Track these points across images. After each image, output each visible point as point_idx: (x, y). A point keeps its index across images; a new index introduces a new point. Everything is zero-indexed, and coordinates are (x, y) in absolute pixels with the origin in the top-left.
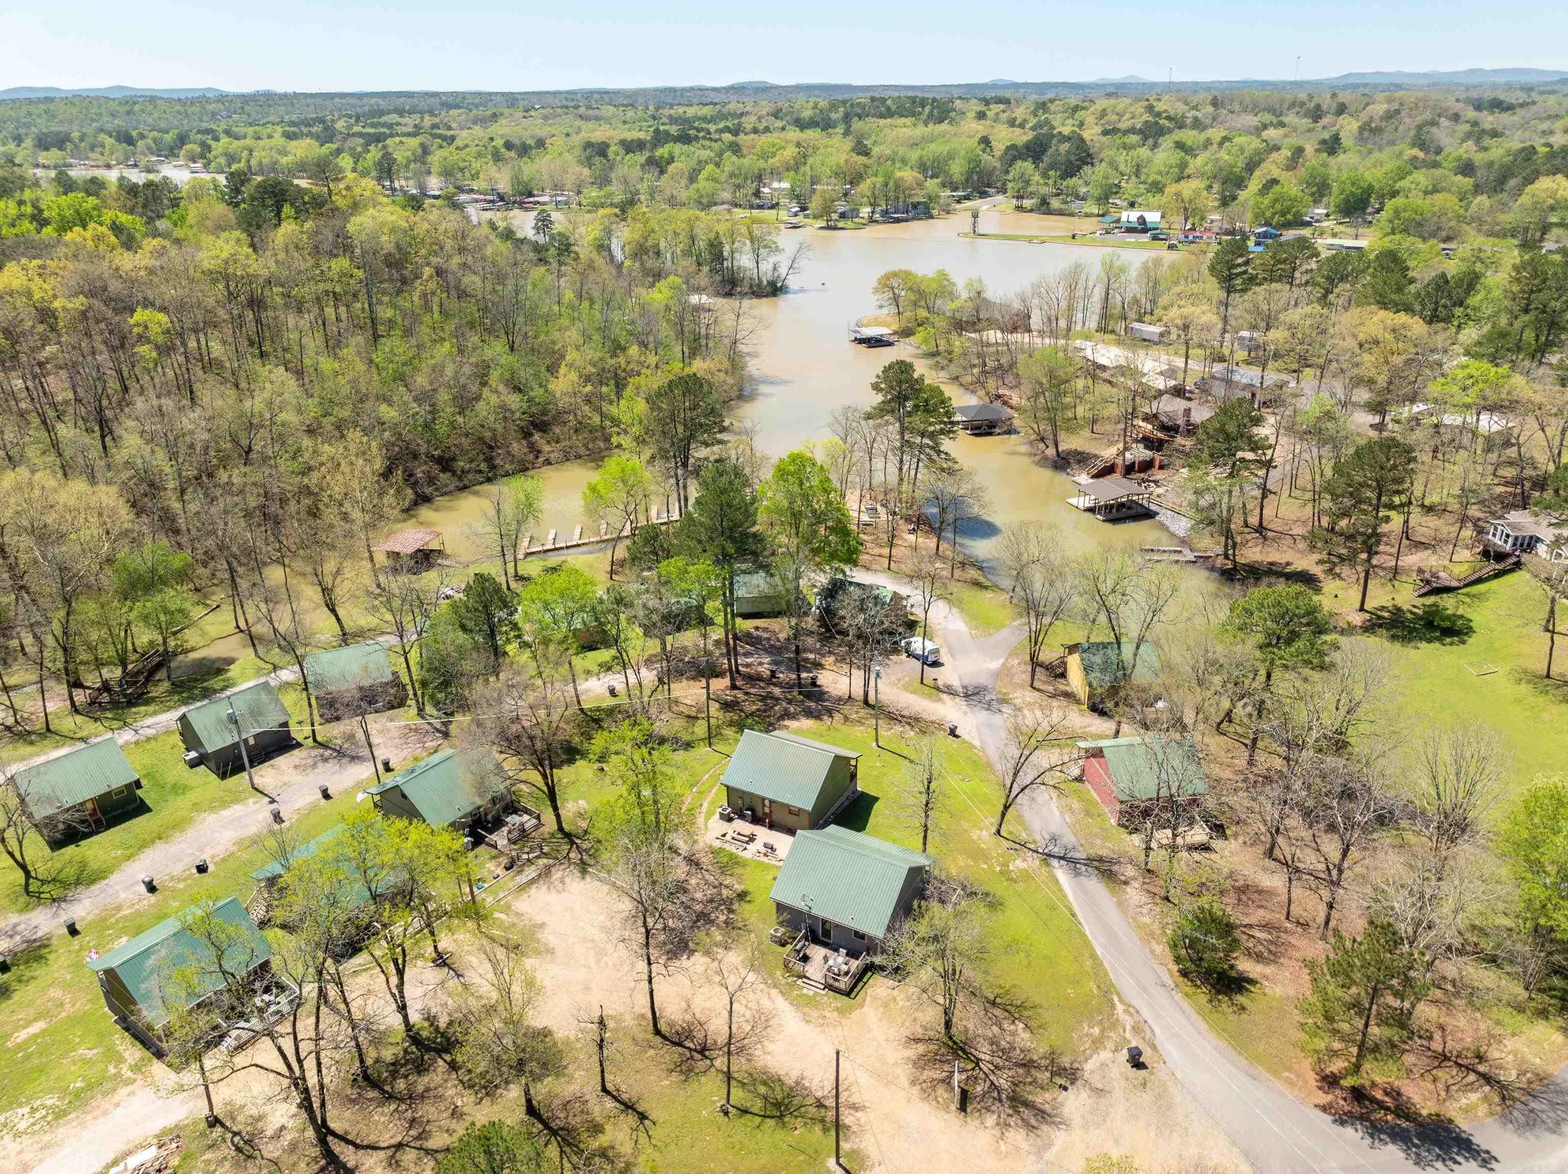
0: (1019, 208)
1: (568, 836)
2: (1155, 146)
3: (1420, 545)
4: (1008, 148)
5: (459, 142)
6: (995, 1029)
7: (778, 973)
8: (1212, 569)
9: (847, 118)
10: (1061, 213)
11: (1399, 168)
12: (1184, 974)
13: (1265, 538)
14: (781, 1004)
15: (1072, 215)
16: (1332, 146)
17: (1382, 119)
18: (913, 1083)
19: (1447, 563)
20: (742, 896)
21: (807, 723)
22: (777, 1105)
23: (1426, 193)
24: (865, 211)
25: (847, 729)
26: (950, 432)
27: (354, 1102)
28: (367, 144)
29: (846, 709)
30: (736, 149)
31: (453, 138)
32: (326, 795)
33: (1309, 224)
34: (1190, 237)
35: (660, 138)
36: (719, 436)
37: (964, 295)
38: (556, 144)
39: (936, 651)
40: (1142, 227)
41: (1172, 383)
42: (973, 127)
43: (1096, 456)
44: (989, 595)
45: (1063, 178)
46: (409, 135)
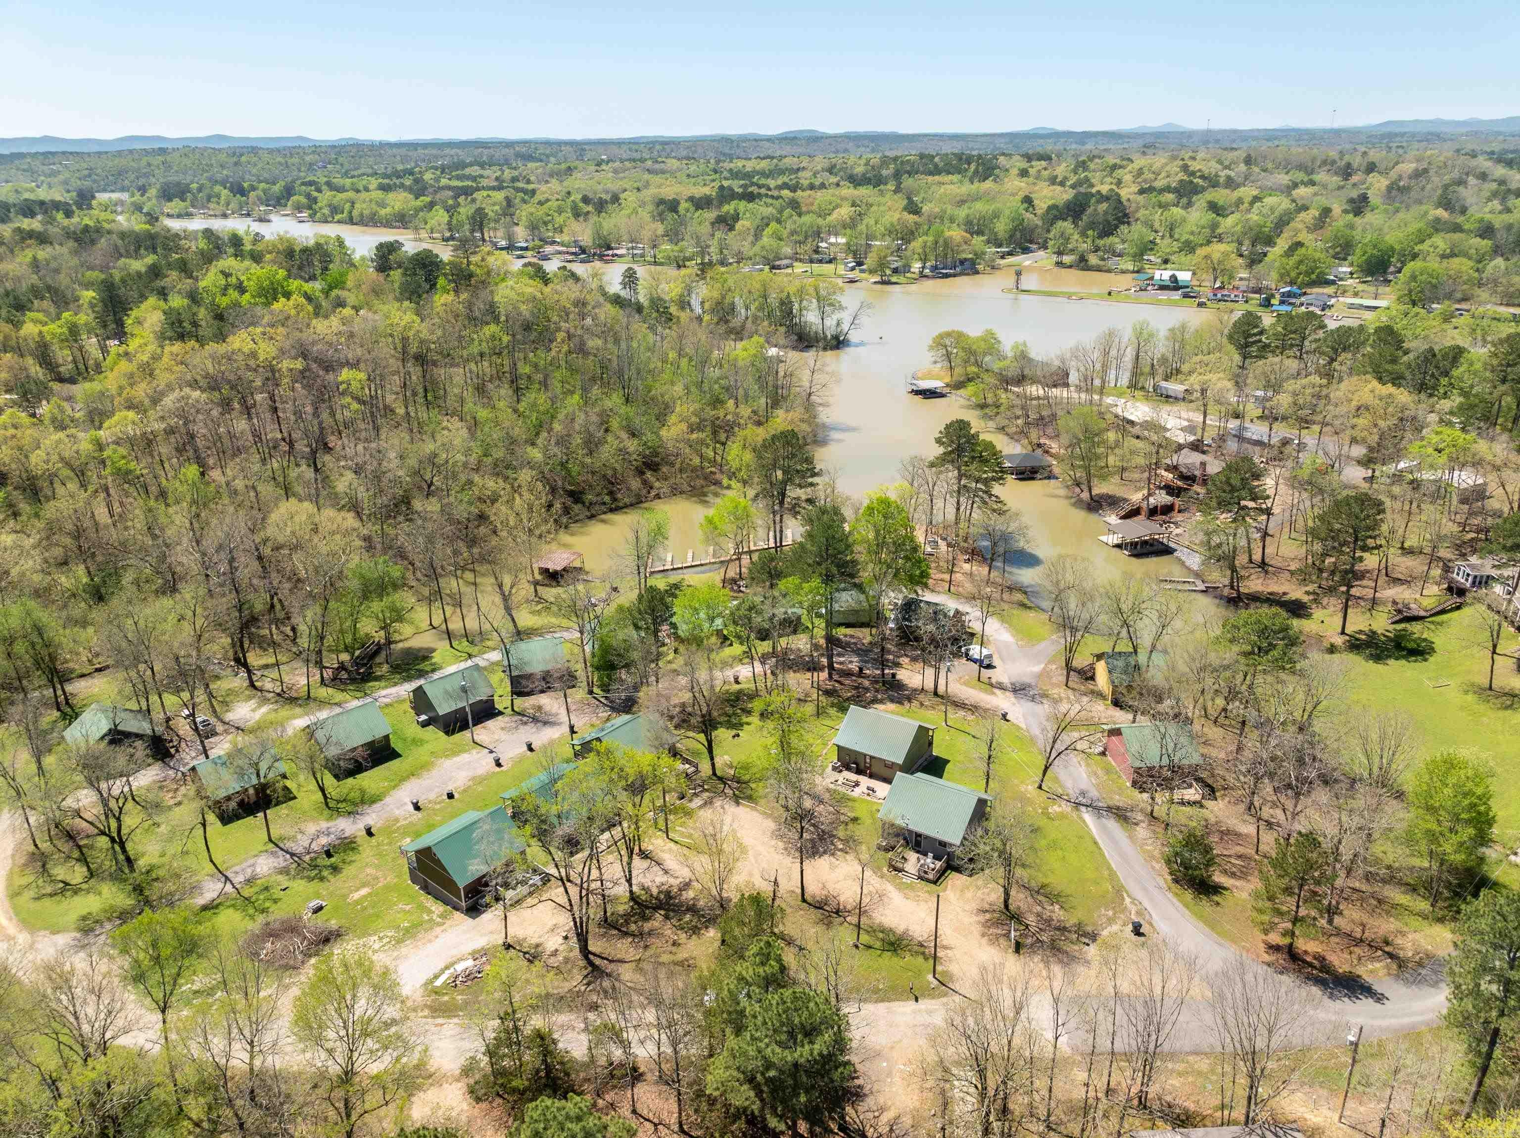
0: (1059, 264)
1: (720, 779)
2: (1189, 204)
3: (1397, 581)
4: (1050, 208)
5: (538, 197)
6: (1039, 908)
7: (885, 869)
8: (1221, 597)
9: (897, 175)
10: (1099, 269)
11: (1419, 231)
12: (1176, 881)
13: (1267, 572)
14: (890, 888)
15: (1109, 271)
16: (1359, 205)
17: (1410, 178)
18: (983, 935)
19: (1418, 596)
20: (855, 820)
21: (891, 706)
22: (892, 944)
23: (1443, 256)
24: (916, 266)
25: (923, 711)
26: (1001, 478)
27: (603, 936)
28: (456, 197)
29: (921, 697)
30: (794, 205)
31: (533, 192)
32: (530, 749)
33: (1333, 283)
34: (1220, 297)
35: (726, 195)
36: (810, 480)
37: (1010, 354)
38: (630, 199)
39: (990, 656)
40: (1174, 285)
41: (1192, 438)
42: (1015, 185)
43: (1126, 500)
44: (1032, 614)
45: (1101, 237)
46: (493, 188)
